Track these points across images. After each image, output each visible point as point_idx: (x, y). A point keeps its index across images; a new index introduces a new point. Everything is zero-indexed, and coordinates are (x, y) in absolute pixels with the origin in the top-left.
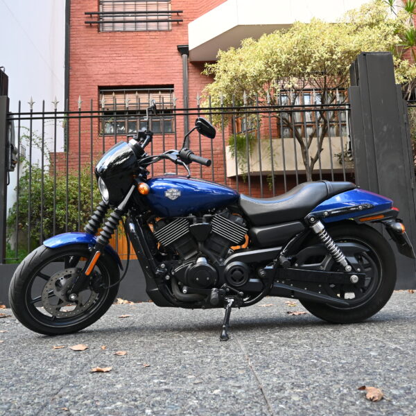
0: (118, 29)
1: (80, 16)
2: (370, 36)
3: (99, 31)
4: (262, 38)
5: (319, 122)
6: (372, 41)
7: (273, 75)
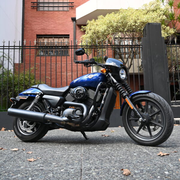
0: (46, 10)
1: (29, 4)
2: (152, 16)
3: (37, 10)
4: (107, 15)
5: (131, 52)
6: (153, 18)
7: (110, 32)
